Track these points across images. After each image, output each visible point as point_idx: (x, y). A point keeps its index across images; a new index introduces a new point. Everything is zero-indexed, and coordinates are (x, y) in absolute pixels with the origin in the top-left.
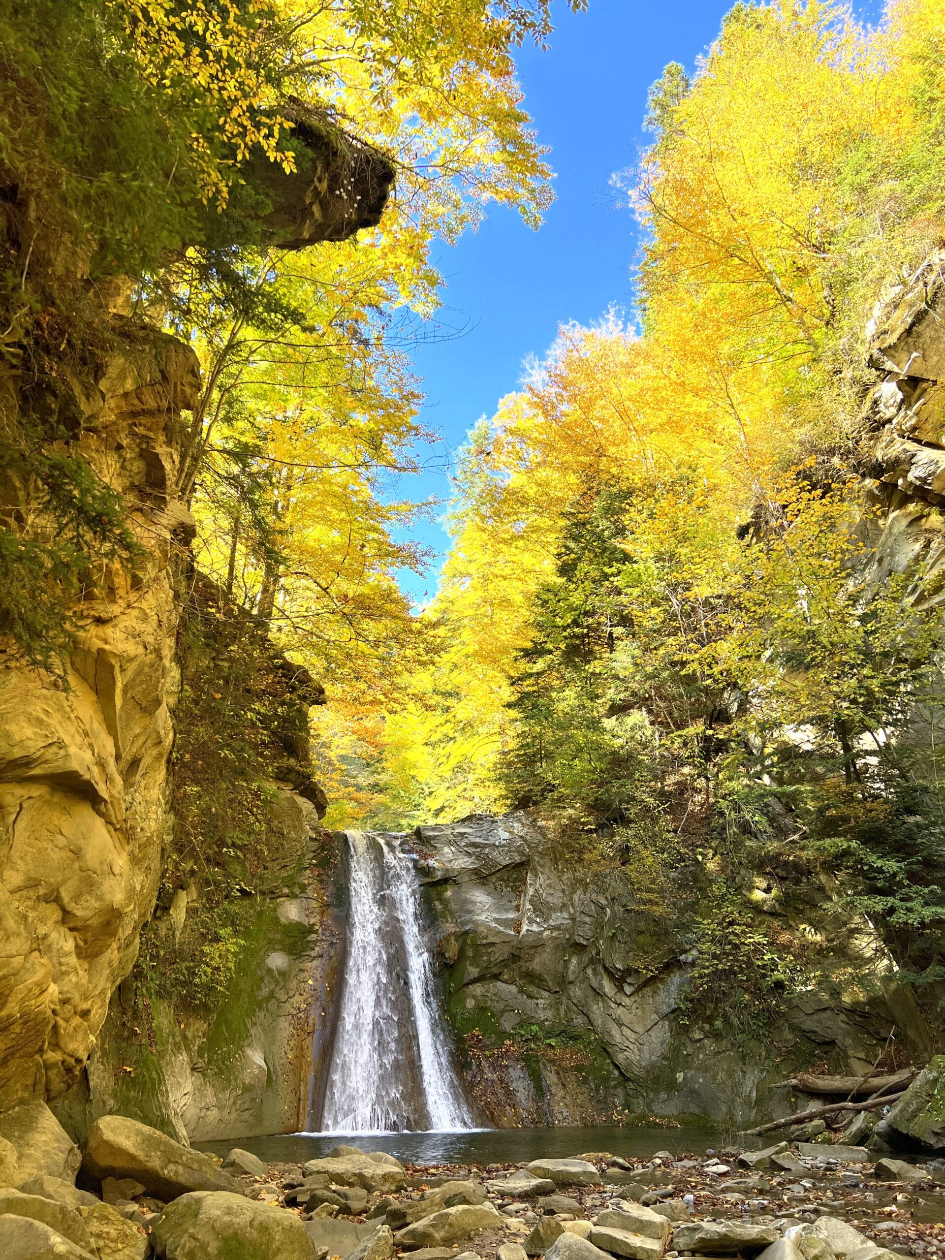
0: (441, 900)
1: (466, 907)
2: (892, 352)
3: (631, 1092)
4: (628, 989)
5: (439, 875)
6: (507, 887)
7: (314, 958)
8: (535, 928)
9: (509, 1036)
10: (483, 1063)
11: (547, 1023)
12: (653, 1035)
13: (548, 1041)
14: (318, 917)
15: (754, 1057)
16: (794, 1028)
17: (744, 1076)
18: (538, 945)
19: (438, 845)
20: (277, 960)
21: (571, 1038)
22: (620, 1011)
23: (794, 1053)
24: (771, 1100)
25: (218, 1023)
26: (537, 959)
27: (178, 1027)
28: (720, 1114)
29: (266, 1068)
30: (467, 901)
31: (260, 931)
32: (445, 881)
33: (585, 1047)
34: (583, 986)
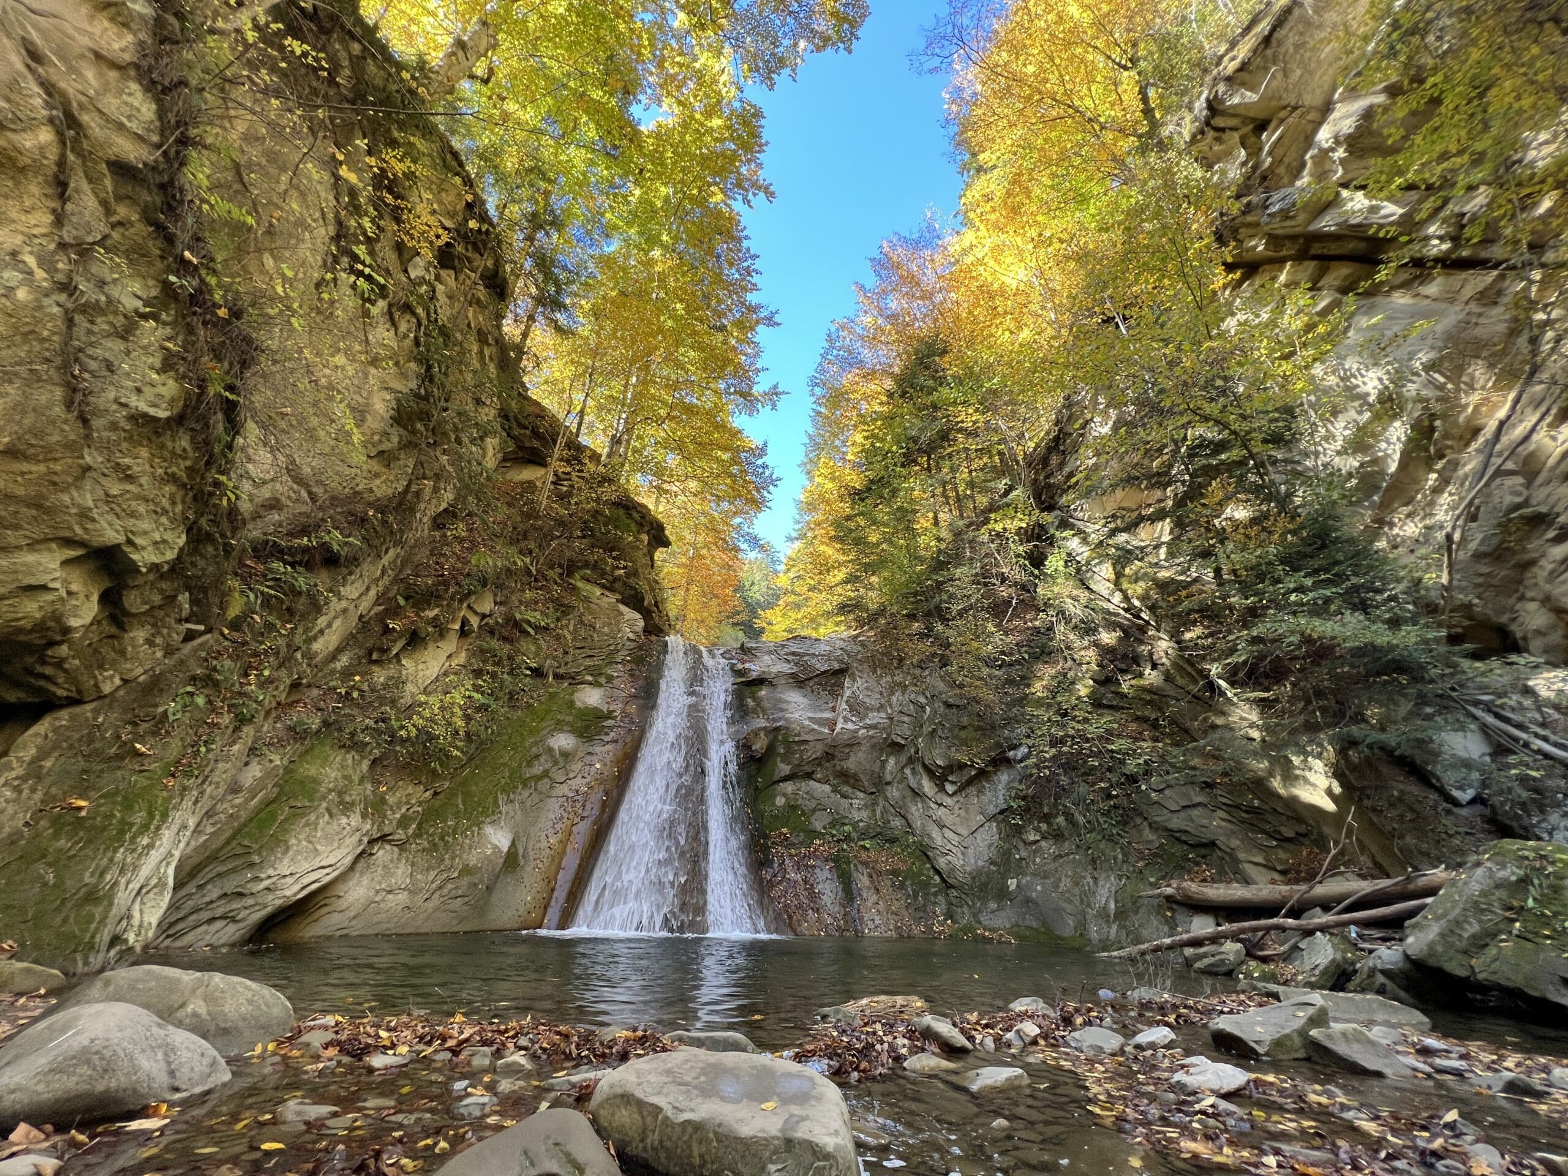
0: (754, 698)
1: (779, 706)
3: (954, 901)
5: (753, 676)
6: (823, 690)
7: (608, 742)
8: (850, 726)
10: (787, 861)
11: (861, 824)
12: (979, 838)
13: (862, 843)
14: (620, 706)
15: (1108, 860)
16: (1153, 827)
17: (1096, 883)
18: (853, 744)
19: (758, 655)
20: (562, 741)
21: (887, 841)
22: (941, 812)
23: (1161, 857)
24: (1137, 913)
25: (452, 794)
26: (852, 759)
27: (369, 786)
28: (1067, 928)
29: (505, 850)
30: (780, 700)
31: (548, 711)
32: (760, 682)
33: (903, 850)
34: (901, 786)
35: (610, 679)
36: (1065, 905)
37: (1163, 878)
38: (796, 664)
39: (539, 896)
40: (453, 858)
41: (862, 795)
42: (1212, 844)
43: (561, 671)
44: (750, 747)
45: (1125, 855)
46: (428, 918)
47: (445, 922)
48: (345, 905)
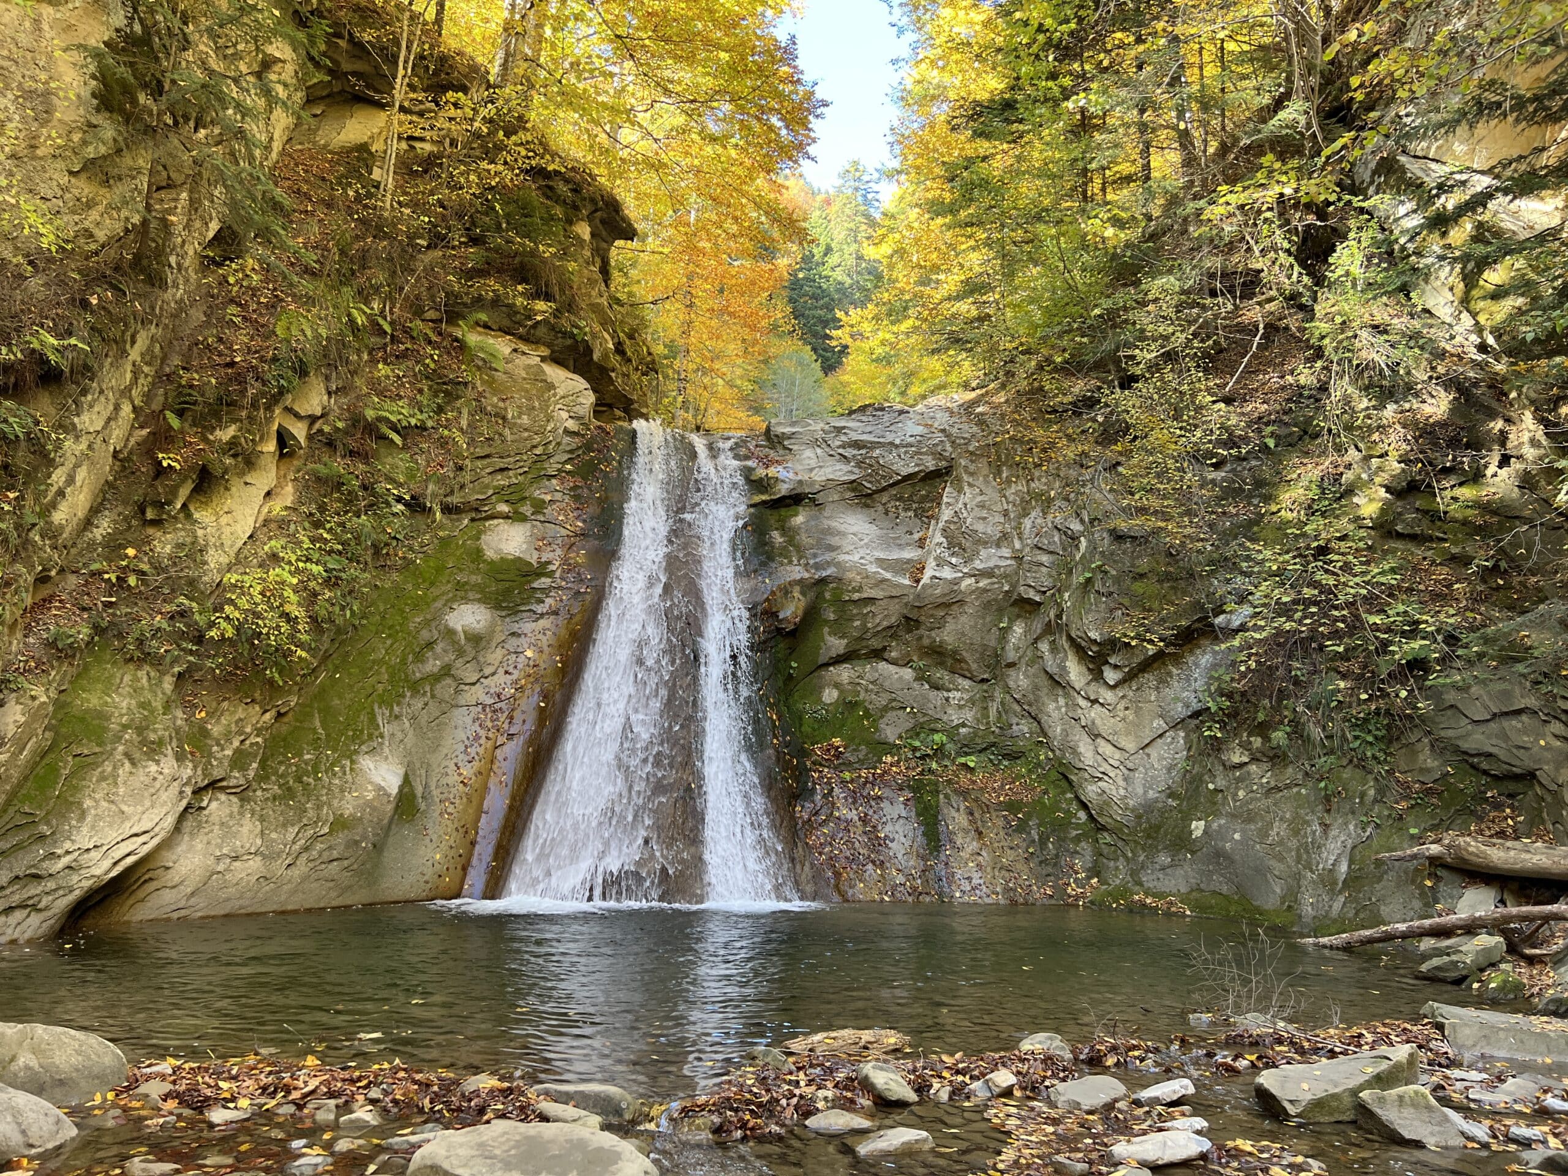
0: (784, 529)
1: (826, 541)
3: (1106, 850)
4: (1111, 676)
5: (783, 489)
6: (906, 510)
7: (542, 615)
8: (947, 573)
10: (837, 791)
11: (963, 730)
12: (1154, 755)
13: (962, 760)
14: (560, 552)
15: (1349, 798)
16: (1442, 747)
17: (1325, 832)
18: (951, 603)
19: (795, 447)
20: (469, 617)
21: (1005, 756)
22: (1096, 712)
23: (1440, 794)
24: (1380, 879)
25: (304, 713)
26: (950, 626)
27: (179, 714)
28: (1271, 898)
29: (394, 791)
30: (830, 532)
31: (440, 569)
32: (795, 500)
33: (1030, 771)
34: (1031, 671)
35: (539, 506)
36: (1273, 863)
37: (1434, 828)
38: (859, 464)
39: (452, 853)
40: (319, 807)
41: (966, 683)
42: (1530, 777)
43: (455, 500)
44: (774, 615)
45: (1381, 791)
46: (295, 892)
47: (318, 895)
48: (177, 880)
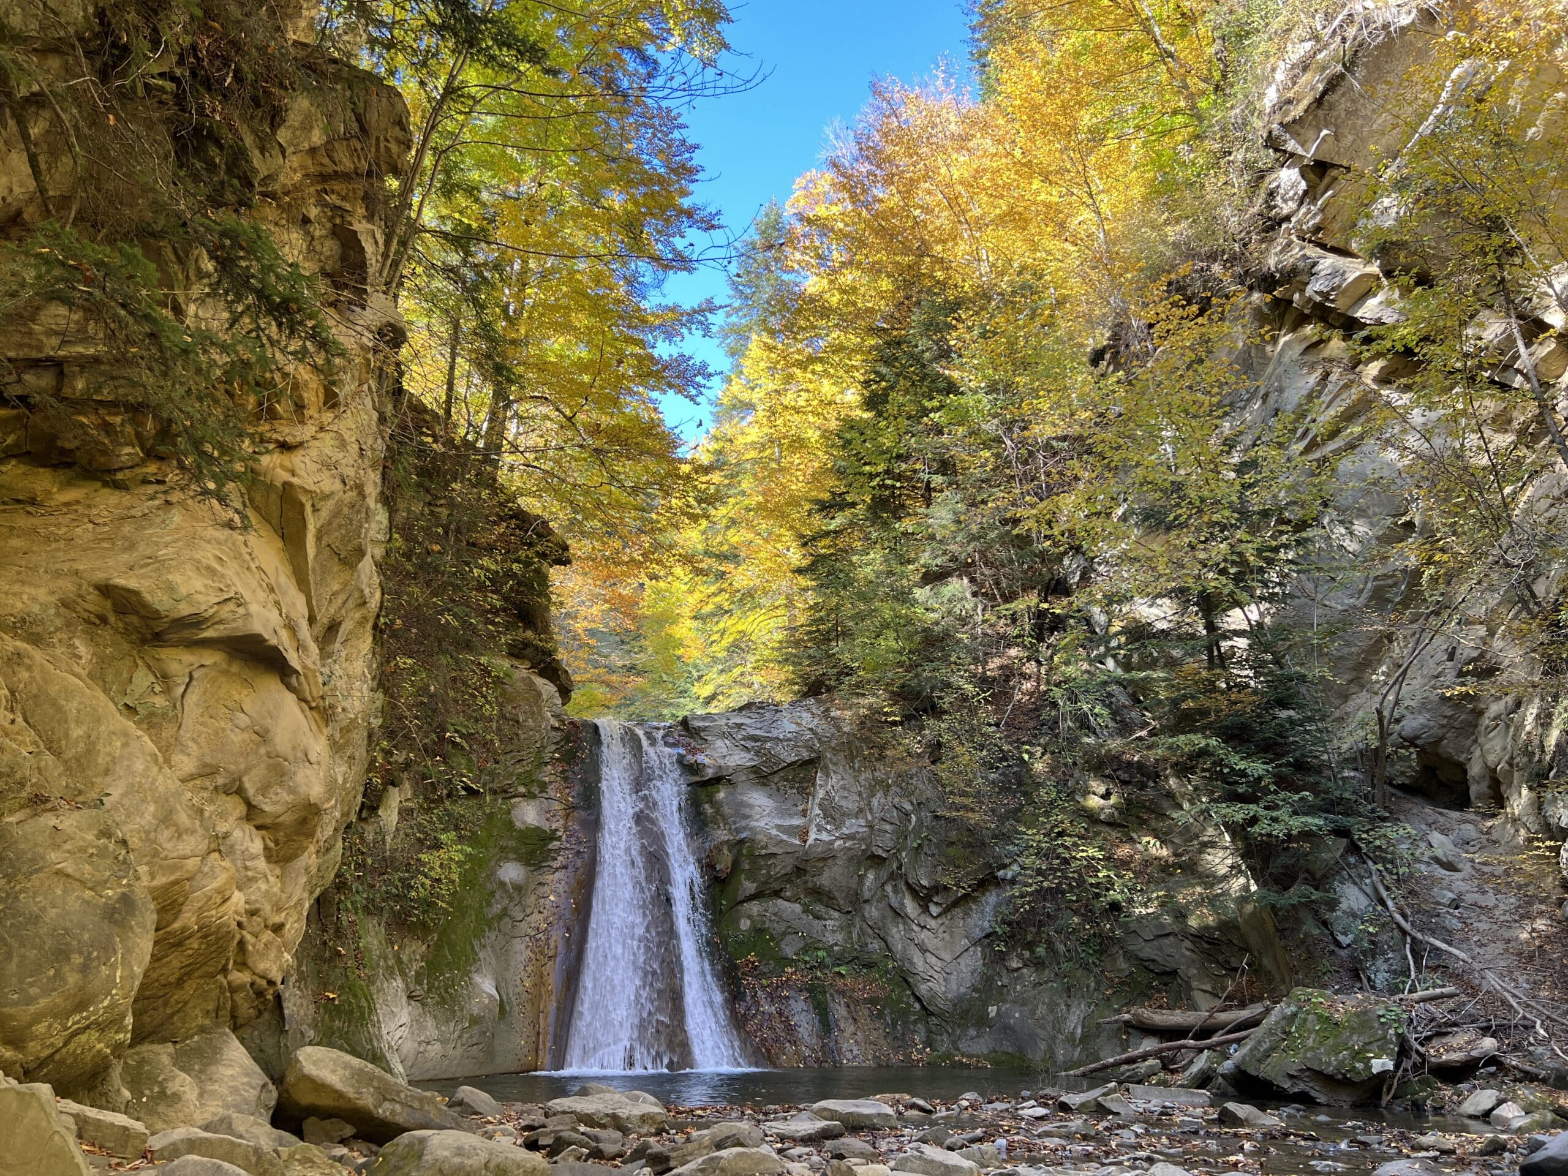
0: (711, 802)
1: (742, 811)
2: (1297, 127)
3: (934, 1029)
4: (934, 910)
5: (710, 773)
8: (824, 836)
9: (791, 962)
10: (759, 993)
11: (836, 948)
12: (963, 963)
13: (837, 969)
14: (562, 822)
15: (1081, 989)
16: (1129, 956)
18: (827, 857)
20: (511, 872)
22: (924, 935)
23: (1129, 985)
24: (1099, 1035)
25: (439, 945)
26: (826, 874)
27: (392, 948)
28: (1039, 1052)
29: (496, 998)
30: (742, 804)
31: (490, 837)
32: (717, 780)
33: (881, 977)
34: (880, 905)
36: (1039, 1031)
37: (1126, 1005)
38: (757, 753)
40: (461, 1010)
41: (836, 914)
42: (1174, 973)
43: (495, 786)
44: (713, 867)
46: (458, 1064)
